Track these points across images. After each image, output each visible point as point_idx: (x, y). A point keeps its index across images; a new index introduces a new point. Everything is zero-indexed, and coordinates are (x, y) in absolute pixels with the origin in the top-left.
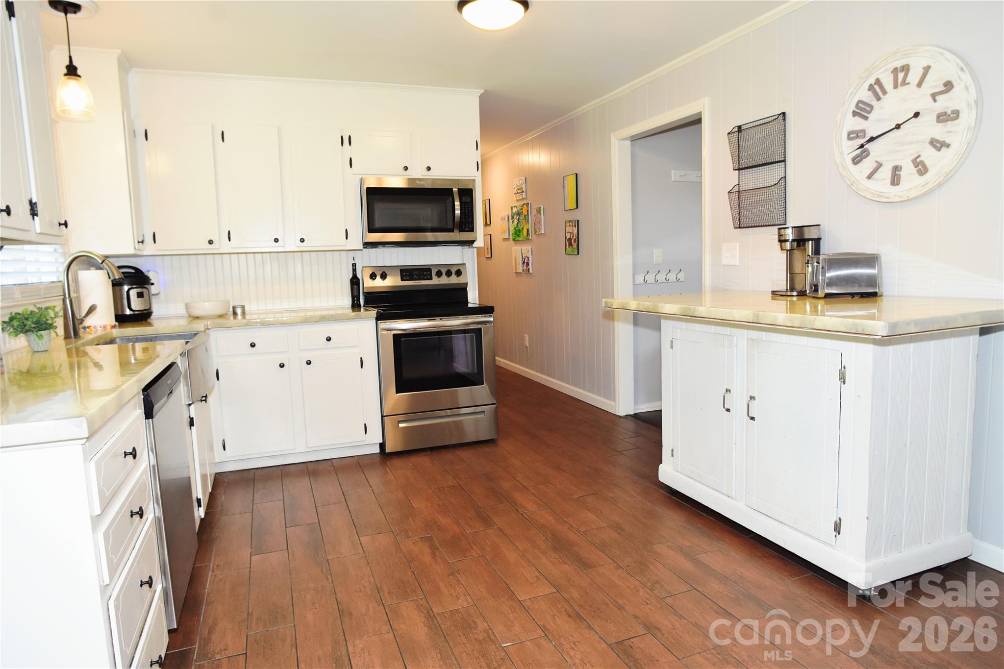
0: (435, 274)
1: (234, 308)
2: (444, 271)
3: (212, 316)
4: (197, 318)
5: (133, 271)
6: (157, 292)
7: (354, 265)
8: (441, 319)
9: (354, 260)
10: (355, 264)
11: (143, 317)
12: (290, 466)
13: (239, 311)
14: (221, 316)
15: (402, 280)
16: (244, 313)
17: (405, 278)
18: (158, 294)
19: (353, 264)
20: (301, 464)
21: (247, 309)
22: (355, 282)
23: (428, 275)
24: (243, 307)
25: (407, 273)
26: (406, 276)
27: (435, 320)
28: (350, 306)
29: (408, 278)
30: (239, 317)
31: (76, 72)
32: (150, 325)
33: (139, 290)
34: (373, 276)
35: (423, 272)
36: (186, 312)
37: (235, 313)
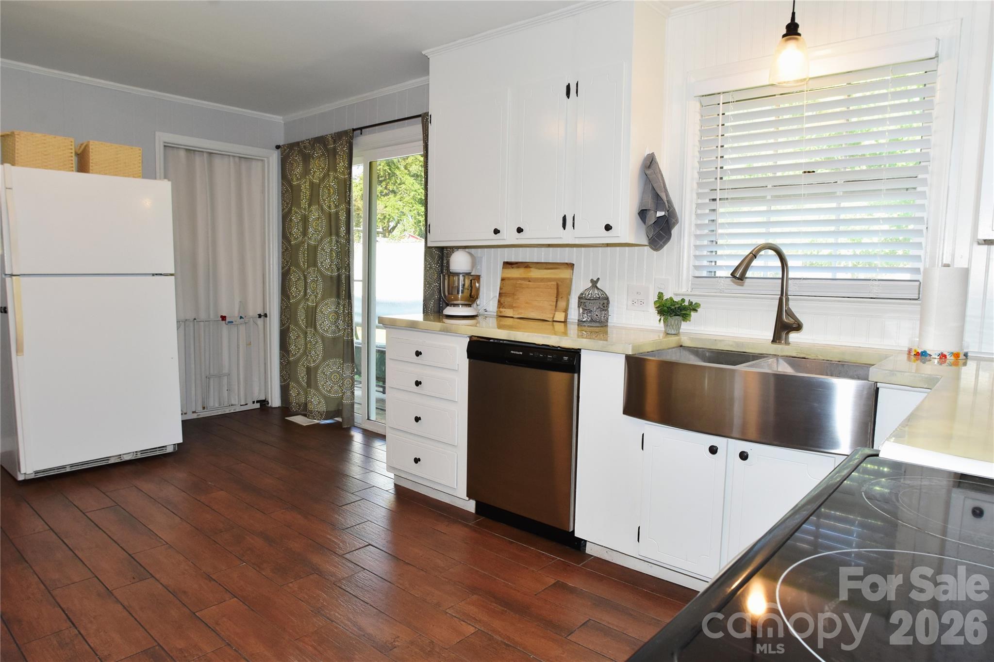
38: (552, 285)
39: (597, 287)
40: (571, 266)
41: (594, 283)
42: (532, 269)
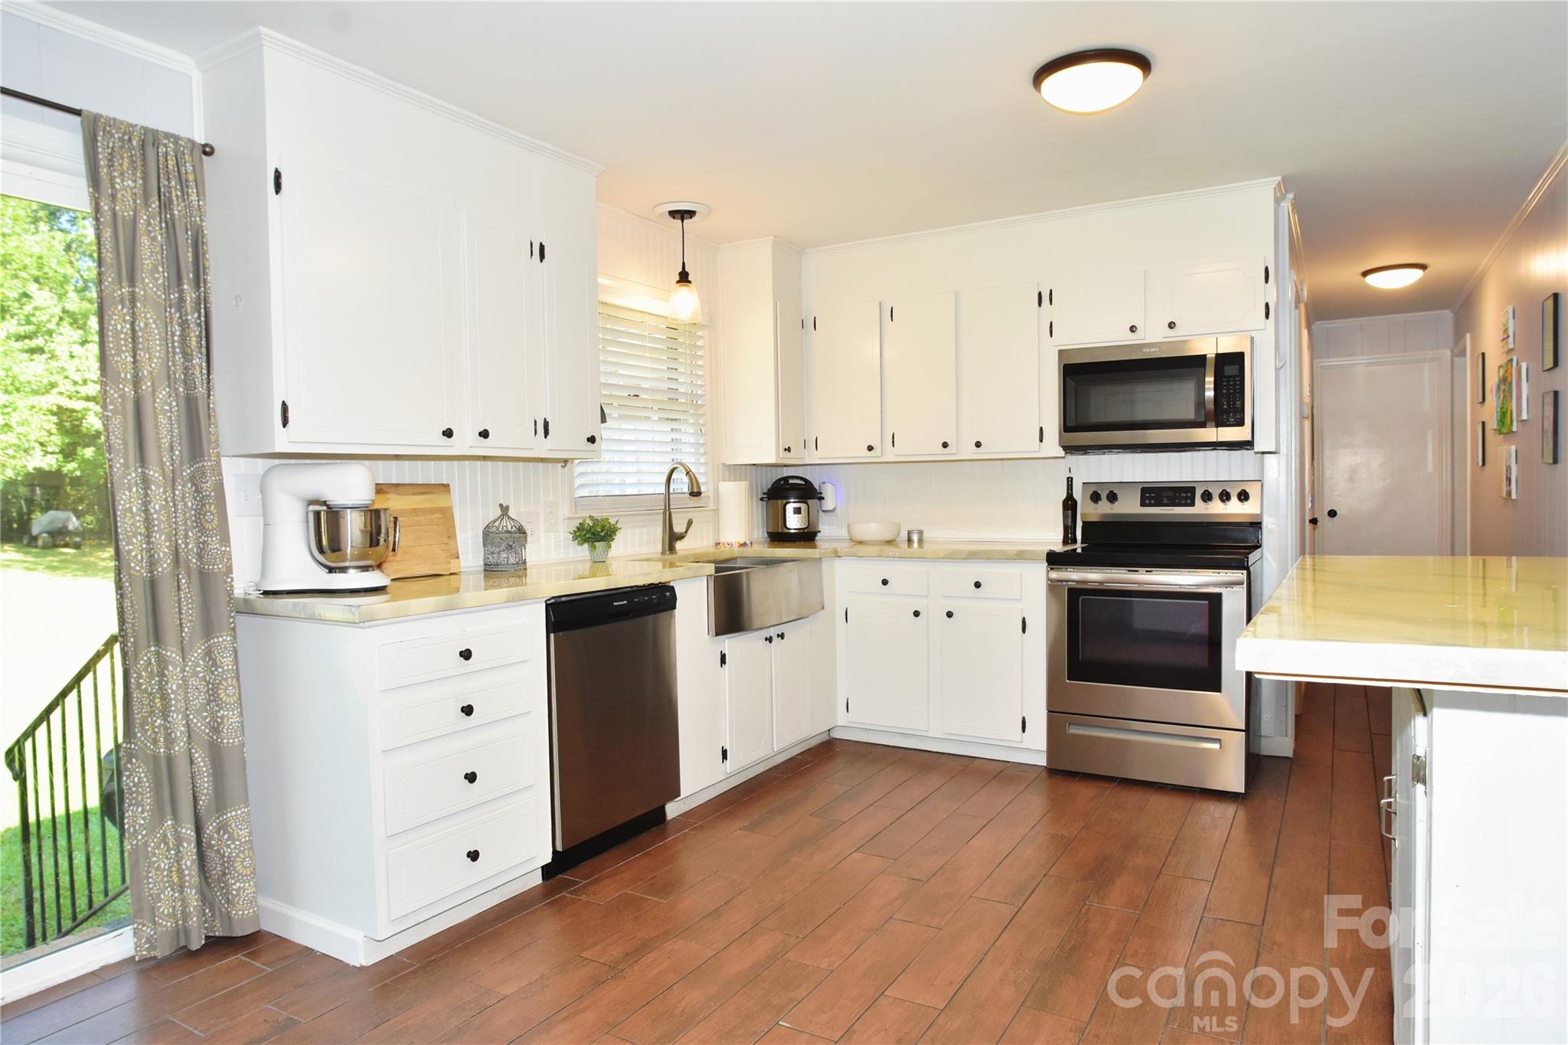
0: (1200, 494)
1: (909, 533)
2: (1216, 492)
3: (876, 541)
4: (861, 543)
5: (803, 483)
6: (831, 508)
7: (1070, 481)
8: (1147, 571)
9: (1070, 471)
10: (1072, 478)
11: (807, 537)
12: (924, 753)
13: (915, 537)
14: (889, 542)
15: (1142, 505)
16: (921, 541)
17: (1147, 502)
18: (833, 511)
19: (1068, 478)
20: (927, 753)
21: (925, 534)
22: (1070, 504)
23: (1187, 498)
24: (921, 533)
25: (1153, 494)
26: (1150, 498)
27: (1137, 571)
28: (1061, 541)
29: (1153, 502)
30: (916, 545)
31: (688, 277)
32: (815, 547)
33: (797, 505)
34: (1095, 497)
35: (1182, 494)
36: (847, 535)
37: (910, 540)
38: (437, 518)
39: (509, 517)
40: (446, 488)
41: (505, 509)
42: (390, 496)
